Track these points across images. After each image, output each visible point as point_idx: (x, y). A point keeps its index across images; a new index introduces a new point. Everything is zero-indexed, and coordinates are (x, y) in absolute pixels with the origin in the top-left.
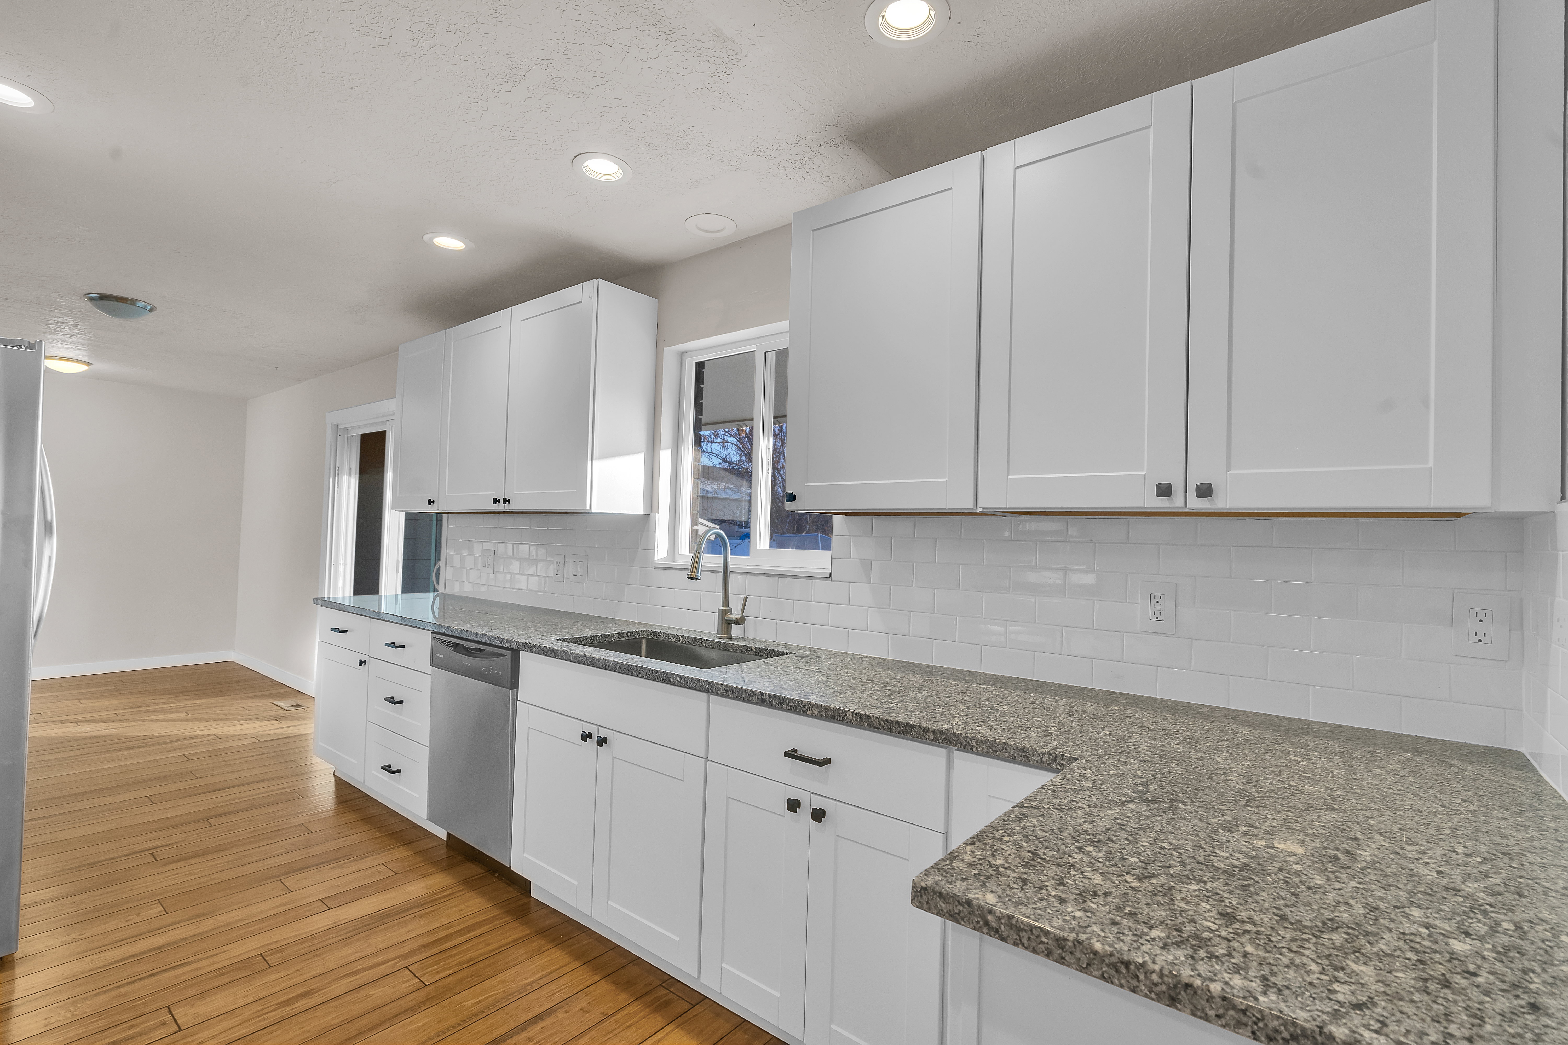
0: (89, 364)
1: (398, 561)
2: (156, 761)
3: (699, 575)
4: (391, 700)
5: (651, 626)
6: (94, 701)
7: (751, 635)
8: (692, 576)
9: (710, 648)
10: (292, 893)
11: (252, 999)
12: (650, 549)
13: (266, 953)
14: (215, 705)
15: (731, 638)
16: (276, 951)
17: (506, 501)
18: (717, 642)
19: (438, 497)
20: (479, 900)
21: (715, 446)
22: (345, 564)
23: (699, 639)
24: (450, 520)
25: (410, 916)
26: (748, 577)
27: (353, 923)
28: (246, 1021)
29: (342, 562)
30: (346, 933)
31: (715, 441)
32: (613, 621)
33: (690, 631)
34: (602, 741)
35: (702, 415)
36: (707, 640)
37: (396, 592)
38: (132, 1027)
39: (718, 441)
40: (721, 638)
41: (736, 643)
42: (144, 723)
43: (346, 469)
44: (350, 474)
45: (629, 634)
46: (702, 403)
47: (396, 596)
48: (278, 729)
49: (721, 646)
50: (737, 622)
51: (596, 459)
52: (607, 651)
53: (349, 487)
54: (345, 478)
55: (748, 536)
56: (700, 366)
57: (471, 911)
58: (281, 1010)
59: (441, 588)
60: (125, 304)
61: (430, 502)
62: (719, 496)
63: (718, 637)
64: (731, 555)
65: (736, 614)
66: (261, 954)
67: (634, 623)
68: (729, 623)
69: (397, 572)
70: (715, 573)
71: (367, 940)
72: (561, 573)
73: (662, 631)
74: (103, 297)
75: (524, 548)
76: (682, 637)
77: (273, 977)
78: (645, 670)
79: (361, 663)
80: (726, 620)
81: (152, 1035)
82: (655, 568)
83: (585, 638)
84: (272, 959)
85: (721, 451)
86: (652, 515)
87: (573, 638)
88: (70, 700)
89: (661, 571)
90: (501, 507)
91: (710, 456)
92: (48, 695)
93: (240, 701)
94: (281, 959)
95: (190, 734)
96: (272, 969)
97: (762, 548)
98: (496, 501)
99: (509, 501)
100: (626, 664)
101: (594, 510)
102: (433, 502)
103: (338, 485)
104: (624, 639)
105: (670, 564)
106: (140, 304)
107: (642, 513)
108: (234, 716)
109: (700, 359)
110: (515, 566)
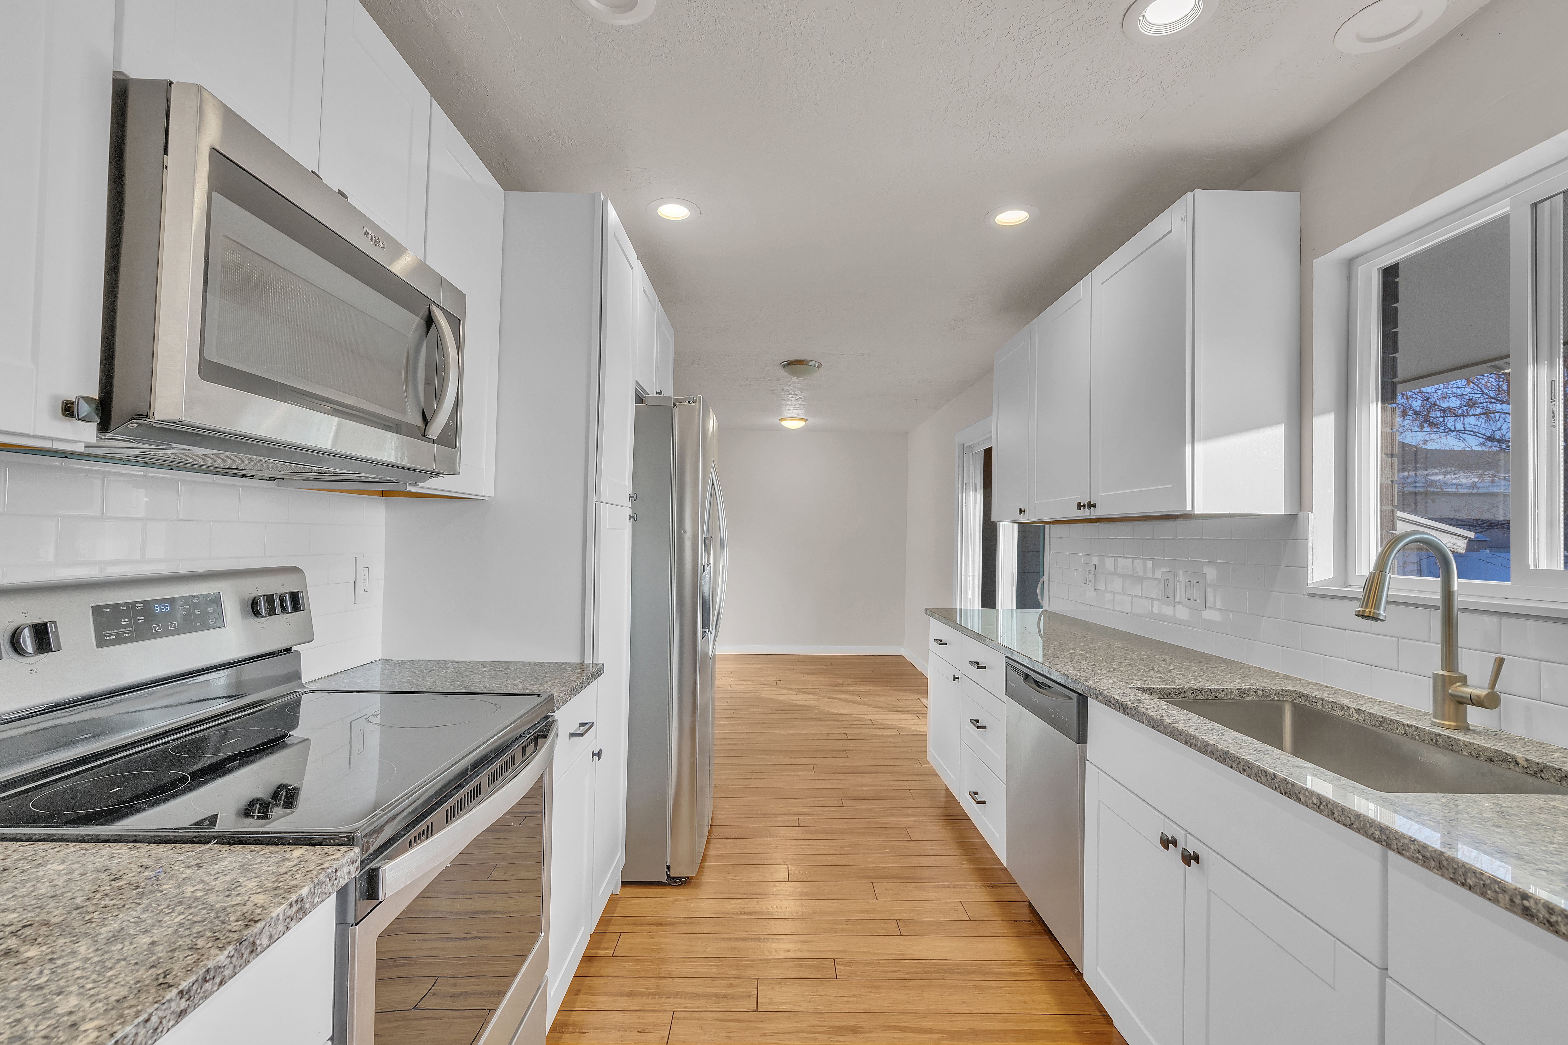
0: (806, 420)
1: (1013, 574)
2: (828, 735)
3: (1381, 612)
4: (975, 722)
5: (1303, 682)
6: (811, 676)
7: (1517, 729)
8: (1367, 614)
9: (1415, 739)
10: (877, 901)
11: (812, 1009)
12: (1300, 566)
13: (839, 961)
14: (880, 693)
15: (1466, 729)
16: (849, 962)
17: (1091, 505)
18: (1430, 733)
19: (1029, 507)
20: (1048, 998)
21: (1471, 420)
22: (974, 576)
23: (1391, 720)
24: (1051, 531)
25: (970, 983)
26: (1506, 621)
27: (916, 963)
28: (802, 1032)
29: (971, 574)
30: (907, 973)
31: (1471, 414)
32: (1241, 667)
33: (1376, 702)
34: (1190, 858)
35: (1397, 352)
36: (1409, 726)
37: (1012, 607)
38: (731, 986)
39: (1477, 413)
40: (1442, 726)
41: (1478, 741)
42: (832, 700)
43: (971, 485)
44: (976, 490)
45: (1260, 693)
46: (1396, 334)
47: (1012, 610)
48: (916, 724)
49: (1440, 740)
50: (1477, 702)
51: (1199, 440)
52: (1201, 719)
53: (975, 503)
54: (971, 494)
55: (1505, 546)
56: (1390, 274)
57: (1035, 1009)
58: (831, 1036)
59: (1045, 604)
60: (802, 366)
61: (1021, 511)
62: (1481, 491)
63: (1434, 724)
64: (1459, 577)
65: (1477, 686)
66: (834, 959)
67: (1274, 675)
68: (1461, 702)
69: (1013, 585)
70: (1426, 611)
71: (923, 991)
72: (1171, 595)
73: (1319, 695)
74: (791, 363)
75: (1124, 563)
76: (1358, 711)
77: (835, 992)
78: (1253, 767)
79: (955, 678)
80: (1452, 695)
81: (738, 1003)
82: (1309, 595)
83: (1179, 692)
84: (842, 970)
85: (1483, 425)
86: (1301, 514)
87: (1163, 689)
88: (799, 673)
89: (1320, 601)
90: (1086, 513)
91: (1461, 435)
92: (788, 667)
93: (897, 693)
94: (847, 974)
95: (856, 716)
96: (836, 982)
97: (1543, 565)
98: (1080, 506)
99: (1094, 506)
100: (1223, 750)
101: (1198, 511)
102: (1024, 512)
103: (966, 501)
104: (1250, 698)
105: (1340, 590)
106: (811, 363)
107: (1282, 512)
108: (889, 706)
109: (1388, 260)
110: (1117, 584)
